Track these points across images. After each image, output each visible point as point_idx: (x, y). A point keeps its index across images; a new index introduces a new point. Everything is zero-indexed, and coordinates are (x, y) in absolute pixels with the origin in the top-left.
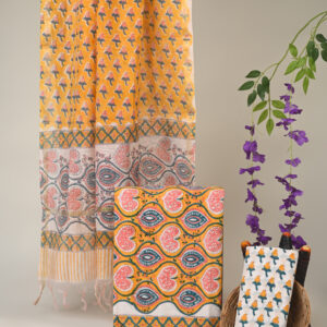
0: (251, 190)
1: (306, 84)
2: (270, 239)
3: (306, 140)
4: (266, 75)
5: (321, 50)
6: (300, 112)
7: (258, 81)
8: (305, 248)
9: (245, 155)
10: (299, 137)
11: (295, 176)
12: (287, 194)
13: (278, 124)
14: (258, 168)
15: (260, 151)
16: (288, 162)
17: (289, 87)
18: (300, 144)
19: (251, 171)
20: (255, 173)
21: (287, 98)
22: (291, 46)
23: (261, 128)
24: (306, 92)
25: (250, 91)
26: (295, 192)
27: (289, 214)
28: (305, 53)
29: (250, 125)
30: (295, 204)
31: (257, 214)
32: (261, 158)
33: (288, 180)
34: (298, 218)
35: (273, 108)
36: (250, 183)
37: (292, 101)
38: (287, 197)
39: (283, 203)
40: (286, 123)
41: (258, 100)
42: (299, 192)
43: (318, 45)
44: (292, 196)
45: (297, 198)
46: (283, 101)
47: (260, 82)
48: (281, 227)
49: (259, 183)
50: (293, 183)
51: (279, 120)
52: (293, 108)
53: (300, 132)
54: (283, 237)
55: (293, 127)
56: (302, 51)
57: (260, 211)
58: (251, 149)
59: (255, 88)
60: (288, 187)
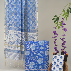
0: (55, 41)
1: (67, 18)
2: (59, 52)
3: (67, 30)
4: (58, 16)
5: (70, 11)
6: (65, 24)
7: (56, 18)
8: (67, 54)
9: (54, 34)
10: (65, 30)
11: (64, 38)
12: (63, 42)
13: (61, 27)
14: (56, 37)
15: (57, 33)
16: (63, 35)
17: (63, 19)
18: (66, 31)
19: (55, 37)
20: (56, 38)
21: (63, 21)
22: (64, 10)
23: (57, 28)
24: (67, 20)
25: (55, 20)
26: (64, 42)
27: (63, 46)
28: (66, 12)
29: (55, 27)
30: (65, 44)
31: (56, 47)
32: (57, 34)
33: (63, 39)
34: (65, 47)
35: (60, 24)
36: (55, 40)
37: (64, 22)
38: (62, 43)
39: (62, 44)
40: (62, 27)
41: (56, 22)
42: (65, 42)
43: (69, 10)
44: (64, 43)
45: (65, 43)
46: (62, 22)
47: (57, 18)
48: (61, 49)
49: (57, 40)
50: (64, 40)
51: (61, 26)
52: (64, 23)
53: (66, 29)
54: (62, 52)
55: (64, 28)
56: (66, 11)
57: (57, 46)
58: (55, 32)
59: (56, 19)
60: (63, 41)
